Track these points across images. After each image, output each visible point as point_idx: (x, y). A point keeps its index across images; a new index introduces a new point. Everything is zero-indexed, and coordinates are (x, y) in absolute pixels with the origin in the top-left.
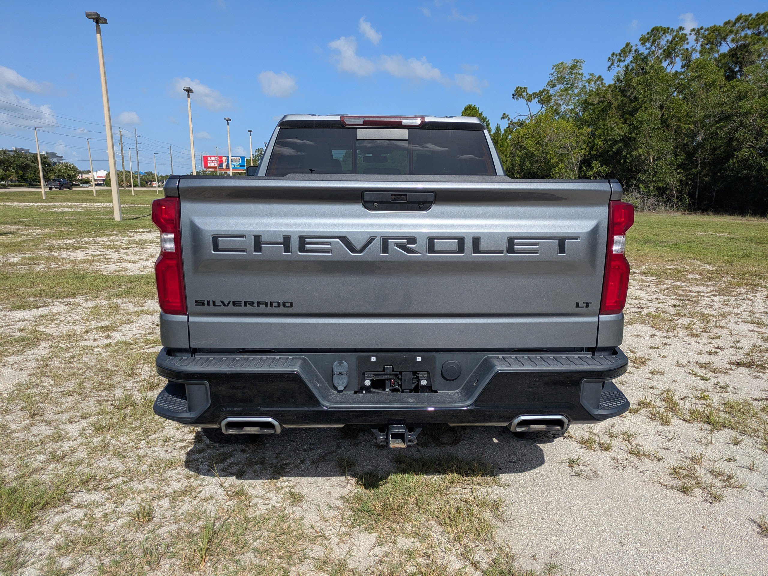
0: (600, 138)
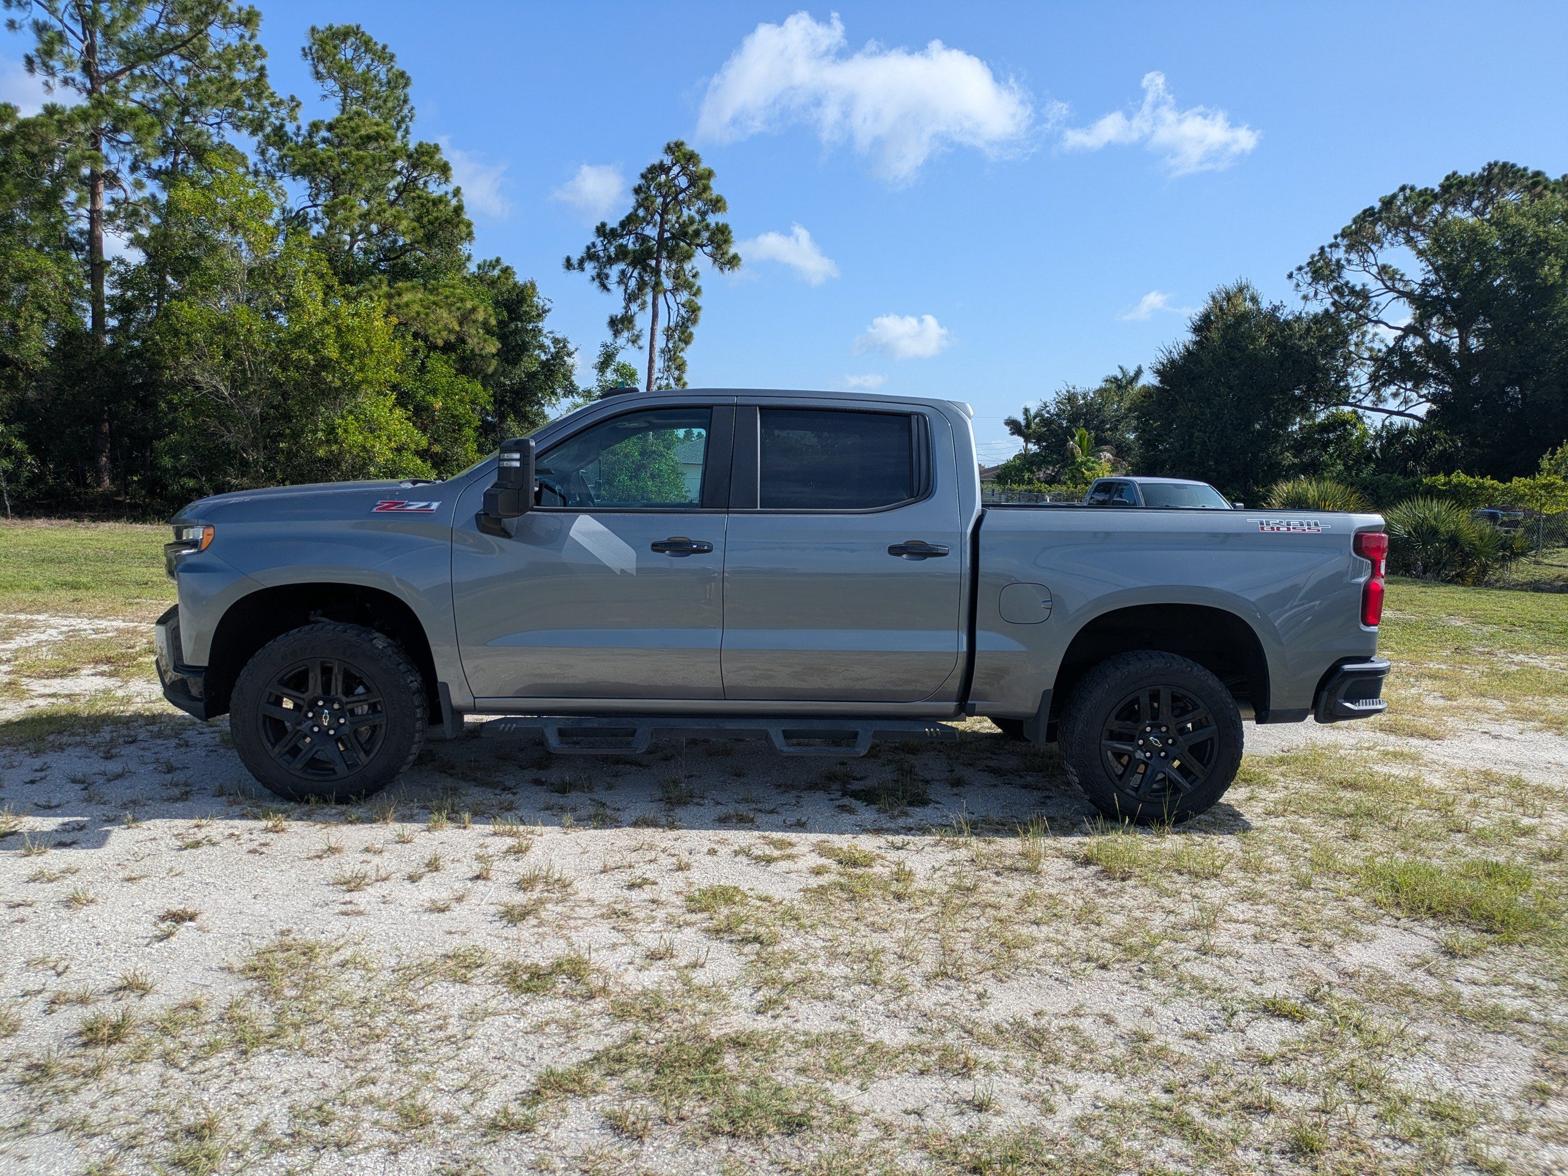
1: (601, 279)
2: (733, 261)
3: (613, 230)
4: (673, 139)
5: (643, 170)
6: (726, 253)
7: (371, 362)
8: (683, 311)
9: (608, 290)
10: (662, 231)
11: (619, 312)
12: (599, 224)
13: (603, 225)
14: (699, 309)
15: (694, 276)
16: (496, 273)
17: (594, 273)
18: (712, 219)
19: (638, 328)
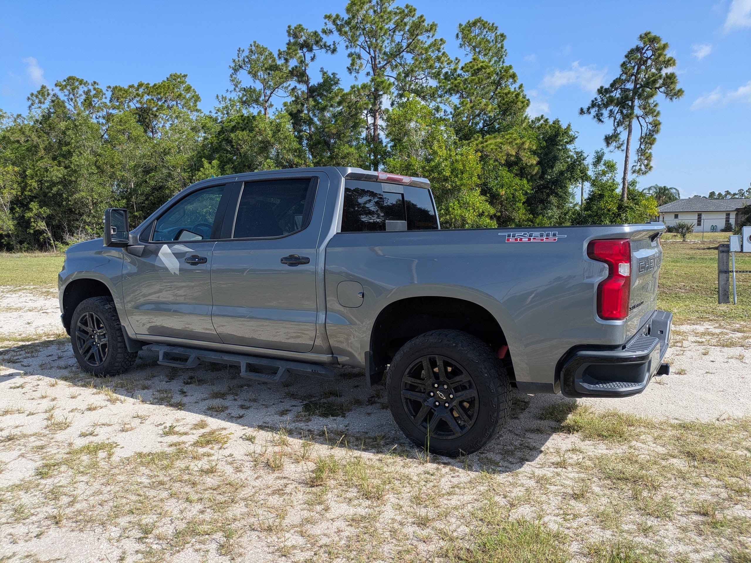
0: (32, 178)
1: (599, 117)
2: (680, 93)
3: (606, 89)
4: (643, 32)
5: (626, 53)
6: (674, 89)
7: (465, 176)
8: (650, 127)
9: (602, 122)
10: (636, 84)
11: (610, 132)
12: (599, 88)
13: (602, 87)
14: (660, 124)
15: (655, 106)
16: (542, 122)
17: (595, 114)
18: (665, 72)
19: (621, 140)
